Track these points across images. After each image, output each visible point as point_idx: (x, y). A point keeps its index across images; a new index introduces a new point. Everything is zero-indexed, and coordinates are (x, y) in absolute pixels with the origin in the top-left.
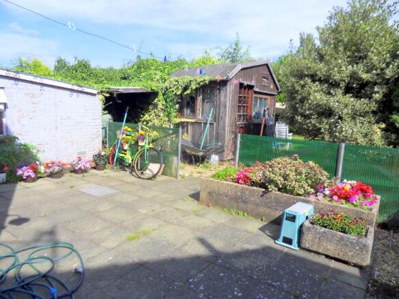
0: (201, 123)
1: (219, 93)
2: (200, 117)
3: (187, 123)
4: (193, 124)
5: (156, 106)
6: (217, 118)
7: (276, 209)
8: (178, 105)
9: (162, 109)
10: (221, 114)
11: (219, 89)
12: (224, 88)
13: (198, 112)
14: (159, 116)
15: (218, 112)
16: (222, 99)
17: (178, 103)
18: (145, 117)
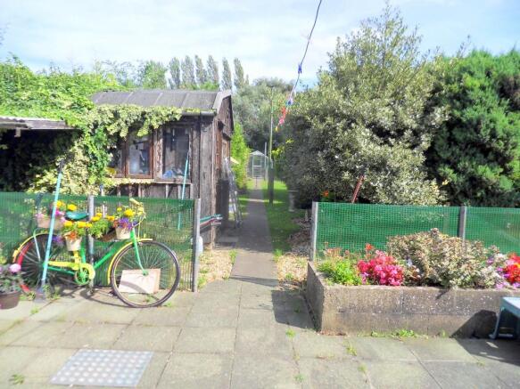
0: (164, 185)
1: (199, 135)
2: (160, 175)
3: (136, 186)
4: (146, 186)
5: (71, 157)
6: (195, 175)
7: (460, 315)
8: (111, 155)
9: (85, 163)
10: (203, 170)
11: (199, 130)
12: (207, 129)
13: (156, 166)
14: (79, 175)
15: (196, 166)
16: (204, 146)
17: (112, 150)
18: (45, 179)
